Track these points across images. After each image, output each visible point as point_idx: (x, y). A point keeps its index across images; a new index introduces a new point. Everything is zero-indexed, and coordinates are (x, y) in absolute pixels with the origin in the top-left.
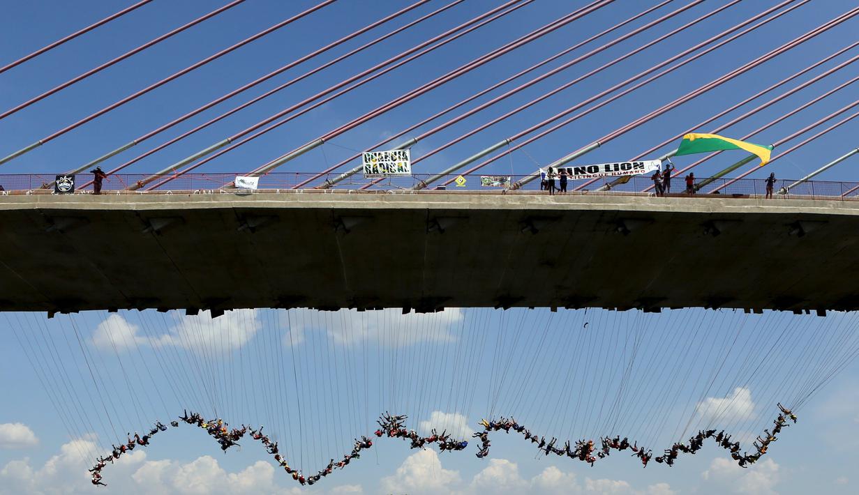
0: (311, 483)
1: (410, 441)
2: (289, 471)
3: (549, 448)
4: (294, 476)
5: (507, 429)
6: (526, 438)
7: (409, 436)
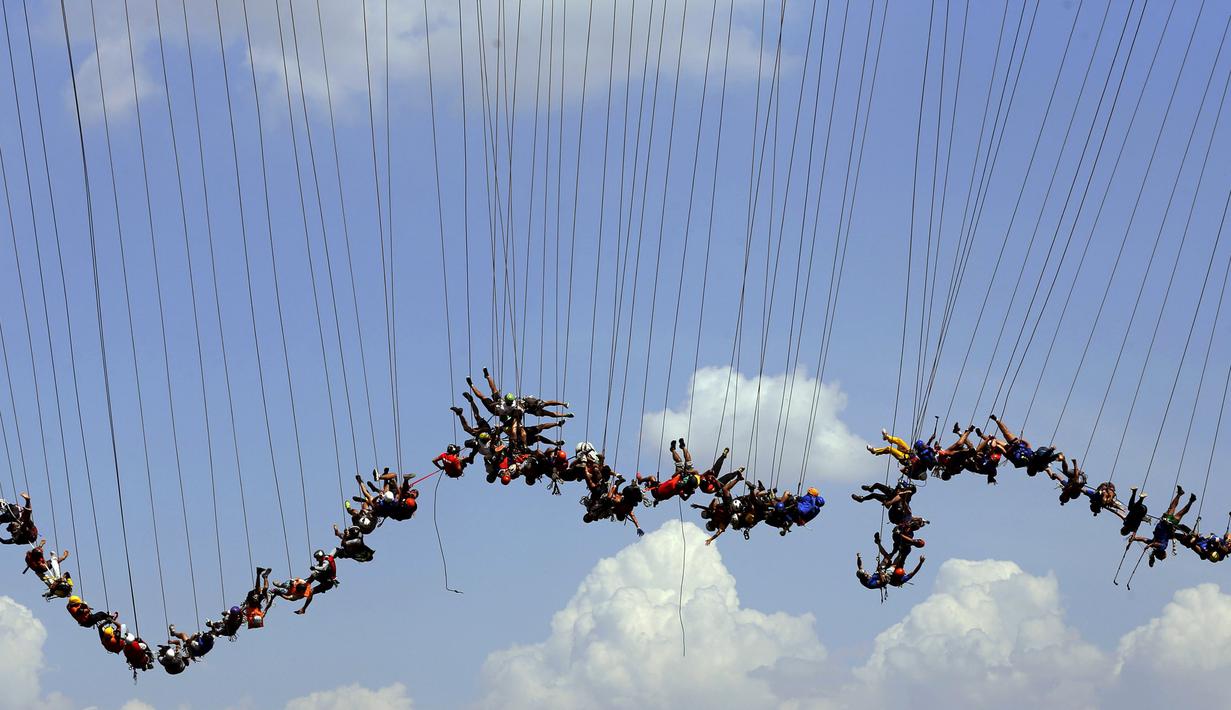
0: (173, 667)
1: (579, 489)
2: (83, 616)
3: (1166, 531)
4: (105, 638)
5: (990, 471)
6: (1064, 499)
7: (575, 473)
